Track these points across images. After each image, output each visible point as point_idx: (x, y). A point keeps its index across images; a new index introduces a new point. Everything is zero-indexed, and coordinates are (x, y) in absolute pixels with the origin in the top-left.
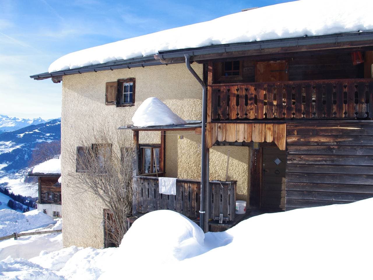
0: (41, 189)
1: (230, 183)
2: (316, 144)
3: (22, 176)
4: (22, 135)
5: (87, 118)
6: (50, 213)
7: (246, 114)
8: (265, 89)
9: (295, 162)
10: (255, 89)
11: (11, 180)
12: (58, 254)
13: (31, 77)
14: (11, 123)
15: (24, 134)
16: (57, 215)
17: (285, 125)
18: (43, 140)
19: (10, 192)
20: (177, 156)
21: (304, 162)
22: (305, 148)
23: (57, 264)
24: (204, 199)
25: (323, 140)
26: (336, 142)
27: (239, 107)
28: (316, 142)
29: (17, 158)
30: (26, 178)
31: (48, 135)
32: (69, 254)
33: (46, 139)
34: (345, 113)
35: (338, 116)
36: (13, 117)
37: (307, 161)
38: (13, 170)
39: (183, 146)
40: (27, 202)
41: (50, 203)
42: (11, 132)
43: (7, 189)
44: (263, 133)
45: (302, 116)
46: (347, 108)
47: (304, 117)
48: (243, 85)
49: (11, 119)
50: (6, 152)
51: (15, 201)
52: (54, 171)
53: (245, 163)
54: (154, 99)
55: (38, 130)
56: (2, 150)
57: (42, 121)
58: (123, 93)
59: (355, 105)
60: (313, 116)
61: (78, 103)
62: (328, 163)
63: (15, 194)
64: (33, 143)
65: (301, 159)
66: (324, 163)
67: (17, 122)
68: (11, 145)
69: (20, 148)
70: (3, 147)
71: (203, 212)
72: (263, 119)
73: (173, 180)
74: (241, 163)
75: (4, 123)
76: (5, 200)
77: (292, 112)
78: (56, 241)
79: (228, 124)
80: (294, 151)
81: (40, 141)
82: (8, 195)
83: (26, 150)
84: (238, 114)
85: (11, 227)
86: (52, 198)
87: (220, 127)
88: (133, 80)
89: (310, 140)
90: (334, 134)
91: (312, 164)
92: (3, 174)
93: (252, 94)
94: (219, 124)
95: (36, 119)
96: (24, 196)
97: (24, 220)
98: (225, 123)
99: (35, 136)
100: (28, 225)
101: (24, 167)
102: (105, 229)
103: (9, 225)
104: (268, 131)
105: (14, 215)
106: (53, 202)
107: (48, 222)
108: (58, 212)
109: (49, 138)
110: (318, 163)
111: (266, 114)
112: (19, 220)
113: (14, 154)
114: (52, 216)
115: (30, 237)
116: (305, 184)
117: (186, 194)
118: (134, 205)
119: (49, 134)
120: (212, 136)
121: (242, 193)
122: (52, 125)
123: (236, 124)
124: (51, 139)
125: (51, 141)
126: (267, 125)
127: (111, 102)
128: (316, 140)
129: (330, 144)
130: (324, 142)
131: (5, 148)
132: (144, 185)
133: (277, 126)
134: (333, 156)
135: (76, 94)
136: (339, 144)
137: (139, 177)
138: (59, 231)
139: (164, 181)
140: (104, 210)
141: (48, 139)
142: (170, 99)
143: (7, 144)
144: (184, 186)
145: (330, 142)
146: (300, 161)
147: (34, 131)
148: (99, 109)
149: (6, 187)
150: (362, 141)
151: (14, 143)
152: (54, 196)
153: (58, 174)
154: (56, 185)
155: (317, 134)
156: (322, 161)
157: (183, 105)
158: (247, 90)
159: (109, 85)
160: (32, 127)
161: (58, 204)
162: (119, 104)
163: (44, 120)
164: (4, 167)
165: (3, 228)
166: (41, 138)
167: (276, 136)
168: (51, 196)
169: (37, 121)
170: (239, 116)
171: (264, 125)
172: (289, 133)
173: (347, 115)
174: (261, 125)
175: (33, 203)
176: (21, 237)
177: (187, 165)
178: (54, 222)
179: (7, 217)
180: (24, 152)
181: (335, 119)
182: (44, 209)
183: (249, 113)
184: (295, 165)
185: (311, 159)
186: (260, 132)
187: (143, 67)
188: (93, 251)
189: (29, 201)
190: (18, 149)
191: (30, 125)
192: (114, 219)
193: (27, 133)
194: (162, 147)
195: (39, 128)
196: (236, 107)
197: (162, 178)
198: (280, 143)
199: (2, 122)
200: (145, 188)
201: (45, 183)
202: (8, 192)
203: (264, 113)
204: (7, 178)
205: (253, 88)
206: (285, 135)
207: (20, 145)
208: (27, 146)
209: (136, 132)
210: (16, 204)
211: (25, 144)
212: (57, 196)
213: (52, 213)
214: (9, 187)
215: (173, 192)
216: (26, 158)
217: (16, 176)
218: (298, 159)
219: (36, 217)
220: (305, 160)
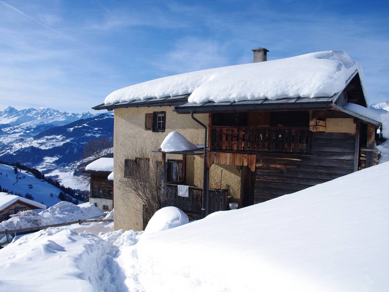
0: (92, 184)
1: (222, 191)
2: (273, 169)
3: (72, 169)
4: (72, 129)
5: (132, 139)
6: (100, 206)
7: (232, 147)
8: (243, 131)
9: (260, 180)
10: (238, 131)
11: (61, 173)
12: (112, 234)
13: (93, 108)
14: (62, 117)
15: (74, 128)
16: (106, 208)
17: (255, 155)
18: (92, 134)
19: (61, 184)
20: (194, 169)
21: (266, 180)
22: (267, 171)
23: (111, 240)
24: (205, 200)
25: (278, 166)
26: (286, 168)
27: (227, 142)
28: (274, 167)
29: (67, 151)
30: (76, 171)
31: (96, 129)
32: (119, 234)
33: (94, 133)
34: (293, 149)
35: (288, 151)
36: (63, 112)
37: (268, 179)
38: (63, 163)
39: (198, 162)
40: (77, 195)
41: (100, 197)
42: (61, 126)
43: (58, 181)
44: (242, 160)
45: (266, 150)
46: (294, 146)
47: (267, 150)
48: (230, 127)
49: (62, 113)
50: (57, 146)
51: (65, 194)
52: (104, 169)
53: (239, 176)
54: (175, 133)
55: (87, 124)
56: (54, 143)
57: (90, 115)
58: (158, 122)
59: (299, 144)
60: (273, 150)
61: (126, 127)
62: (281, 181)
63: (66, 187)
64: (82, 137)
65: (264, 178)
66: (278, 181)
67: (67, 116)
68: (61, 139)
69: (70, 142)
70: (54, 140)
71: (203, 209)
72: (242, 151)
73: (187, 187)
74: (237, 176)
75: (56, 117)
76: (56, 192)
77: (260, 147)
78: (108, 227)
79: (220, 153)
80: (260, 173)
81: (89, 135)
82: (59, 188)
83: (75, 144)
84: (226, 147)
85: (69, 217)
86: (102, 193)
87: (215, 155)
88: (164, 113)
89: (270, 166)
90: (285, 163)
91: (271, 182)
92: (54, 167)
93: (235, 134)
94: (215, 153)
95: (85, 114)
96: (74, 189)
97: (80, 211)
98: (219, 152)
99: (84, 130)
100: (82, 216)
101: (74, 161)
102: (144, 218)
103: (67, 215)
104: (245, 159)
105: (71, 207)
106: (103, 196)
107: (99, 214)
108: (107, 206)
109: (97, 132)
110: (274, 181)
111: (244, 147)
112: (74, 211)
113: (64, 147)
114: (102, 209)
115: (90, 224)
116: (266, 194)
117: (195, 197)
118: (162, 203)
119: (98, 128)
120: (210, 160)
121: (237, 198)
122: (100, 119)
123: (225, 153)
124: (100, 134)
125: (99, 135)
126: (244, 155)
127: (150, 128)
128: (274, 166)
129: (282, 169)
130: (278, 168)
131: (56, 142)
132: (169, 190)
133: (250, 156)
134: (284, 177)
135: (124, 121)
136: (288, 170)
137: (165, 184)
138: (111, 221)
139: (181, 188)
140: (143, 205)
141: (96, 134)
142: (190, 128)
143: (58, 138)
144: (194, 191)
145: (283, 168)
146: (263, 179)
147: (83, 125)
148: (140, 133)
149: (57, 180)
150: (302, 169)
151: (64, 137)
152: (104, 191)
153: (108, 171)
154: (106, 182)
155: (275, 162)
156: (277, 180)
157: (198, 133)
158: (232, 131)
159: (147, 115)
160: (81, 122)
161: (107, 199)
162: (154, 130)
163: (92, 114)
164: (55, 160)
165: (63, 217)
166: (90, 133)
167: (249, 162)
168: (101, 192)
169: (86, 115)
170: (227, 148)
171: (242, 154)
172: (258, 161)
173: (294, 151)
174: (240, 154)
175: (82, 196)
176: (84, 223)
177: (200, 176)
178: (104, 214)
179: (66, 208)
180: (73, 146)
181: (286, 153)
182: (95, 203)
183: (234, 146)
184: (260, 182)
185: (270, 178)
186: (240, 159)
187: (170, 106)
188: (135, 232)
189: (78, 194)
190: (68, 143)
191: (79, 119)
192: (149, 212)
193: (76, 127)
194: (184, 162)
195: (88, 122)
196: (225, 142)
197: (180, 185)
198: (252, 167)
199: (53, 116)
200: (169, 191)
201: (96, 179)
202: (59, 184)
203: (243, 146)
204: (58, 171)
205: (236, 130)
206: (255, 162)
207: (69, 139)
208: (76, 139)
209: (164, 154)
210: (66, 196)
211: (74, 138)
212: (106, 191)
213: (102, 207)
214: (60, 180)
215: (187, 195)
216: (75, 151)
217: (66, 169)
218: (262, 178)
219: (88, 209)
220: (266, 179)
